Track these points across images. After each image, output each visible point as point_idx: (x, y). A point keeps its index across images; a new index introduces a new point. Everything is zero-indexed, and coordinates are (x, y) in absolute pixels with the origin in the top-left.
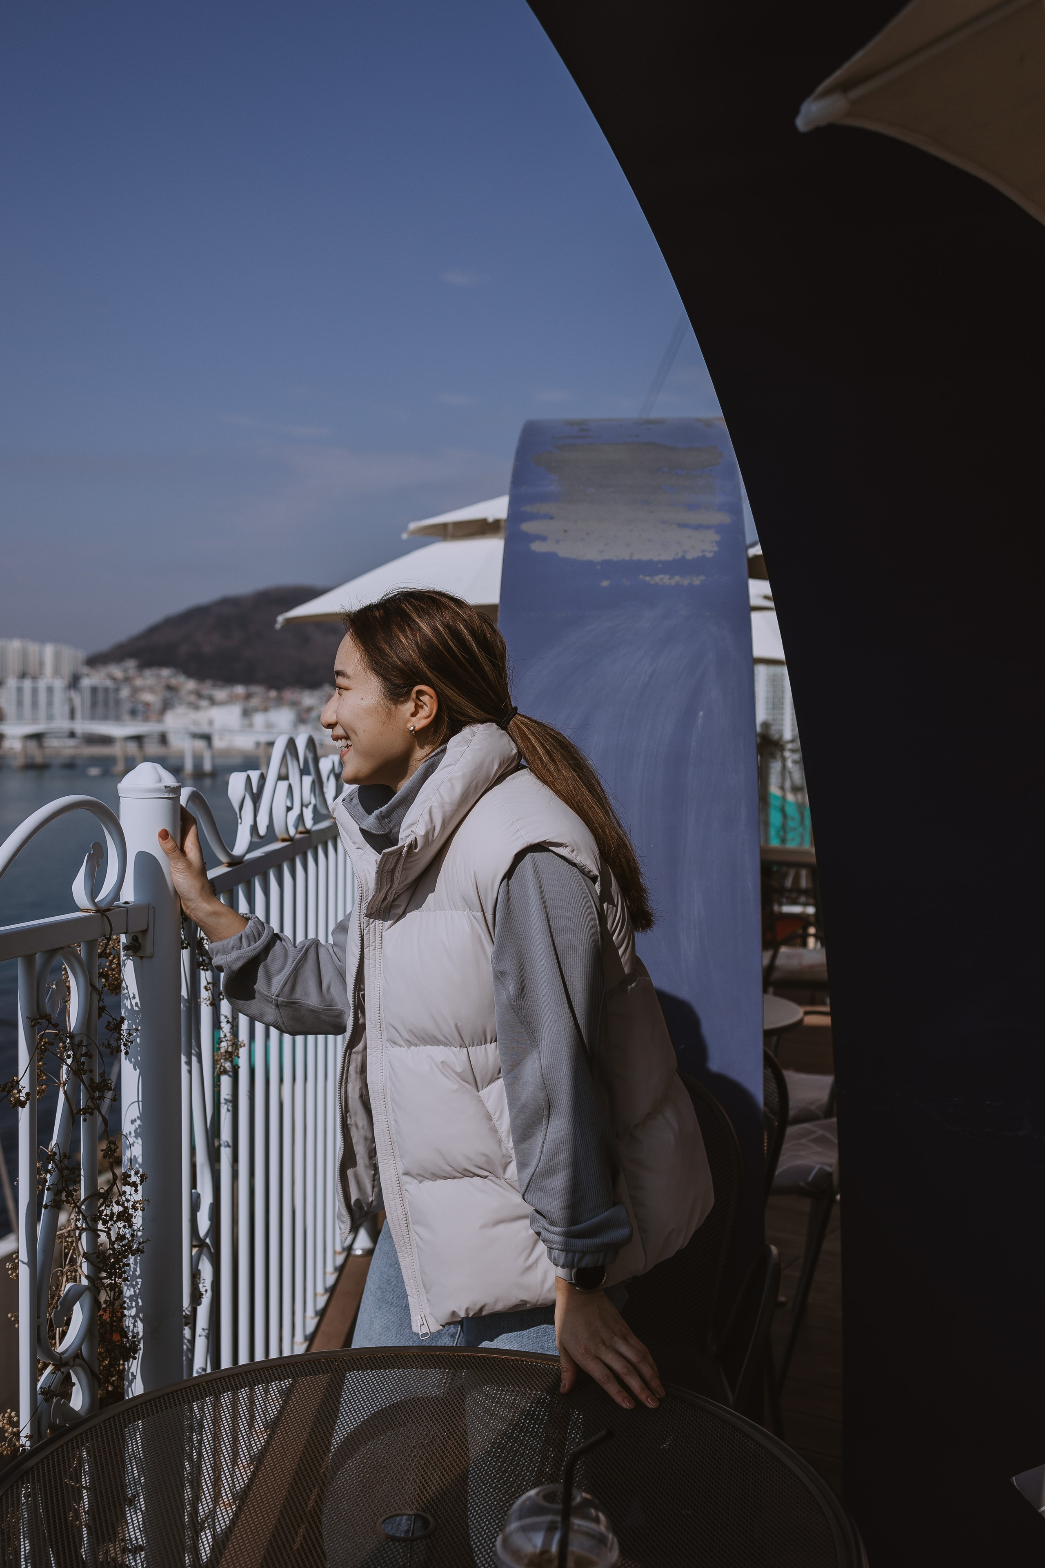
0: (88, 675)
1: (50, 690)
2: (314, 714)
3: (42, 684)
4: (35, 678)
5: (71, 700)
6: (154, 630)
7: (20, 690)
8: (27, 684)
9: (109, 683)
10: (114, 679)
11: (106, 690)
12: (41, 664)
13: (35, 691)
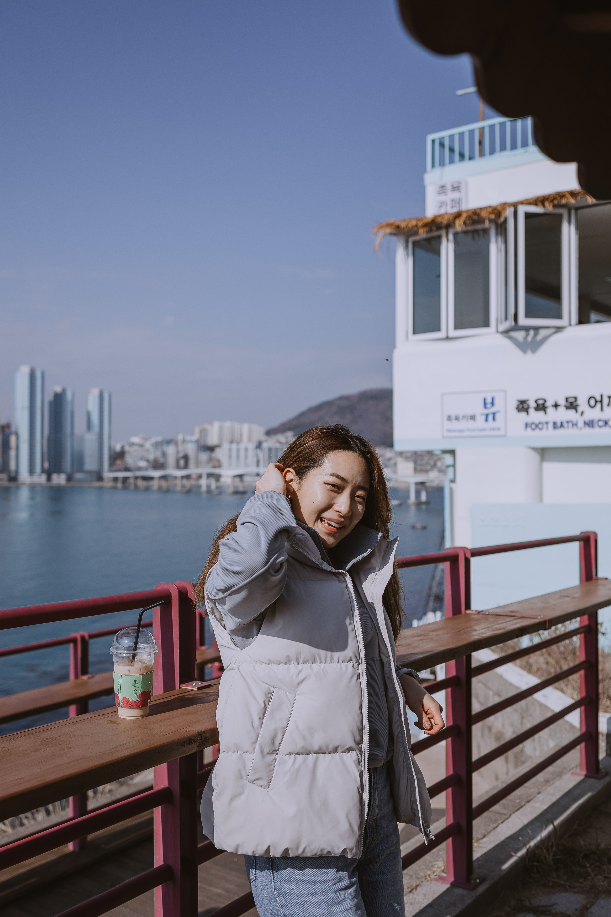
0: (266, 441)
1: (246, 449)
2: (392, 462)
3: (242, 446)
4: (238, 443)
5: (257, 455)
6: (302, 415)
7: (230, 450)
8: (234, 446)
9: (278, 445)
10: (280, 443)
11: (277, 449)
12: (241, 435)
13: (238, 450)
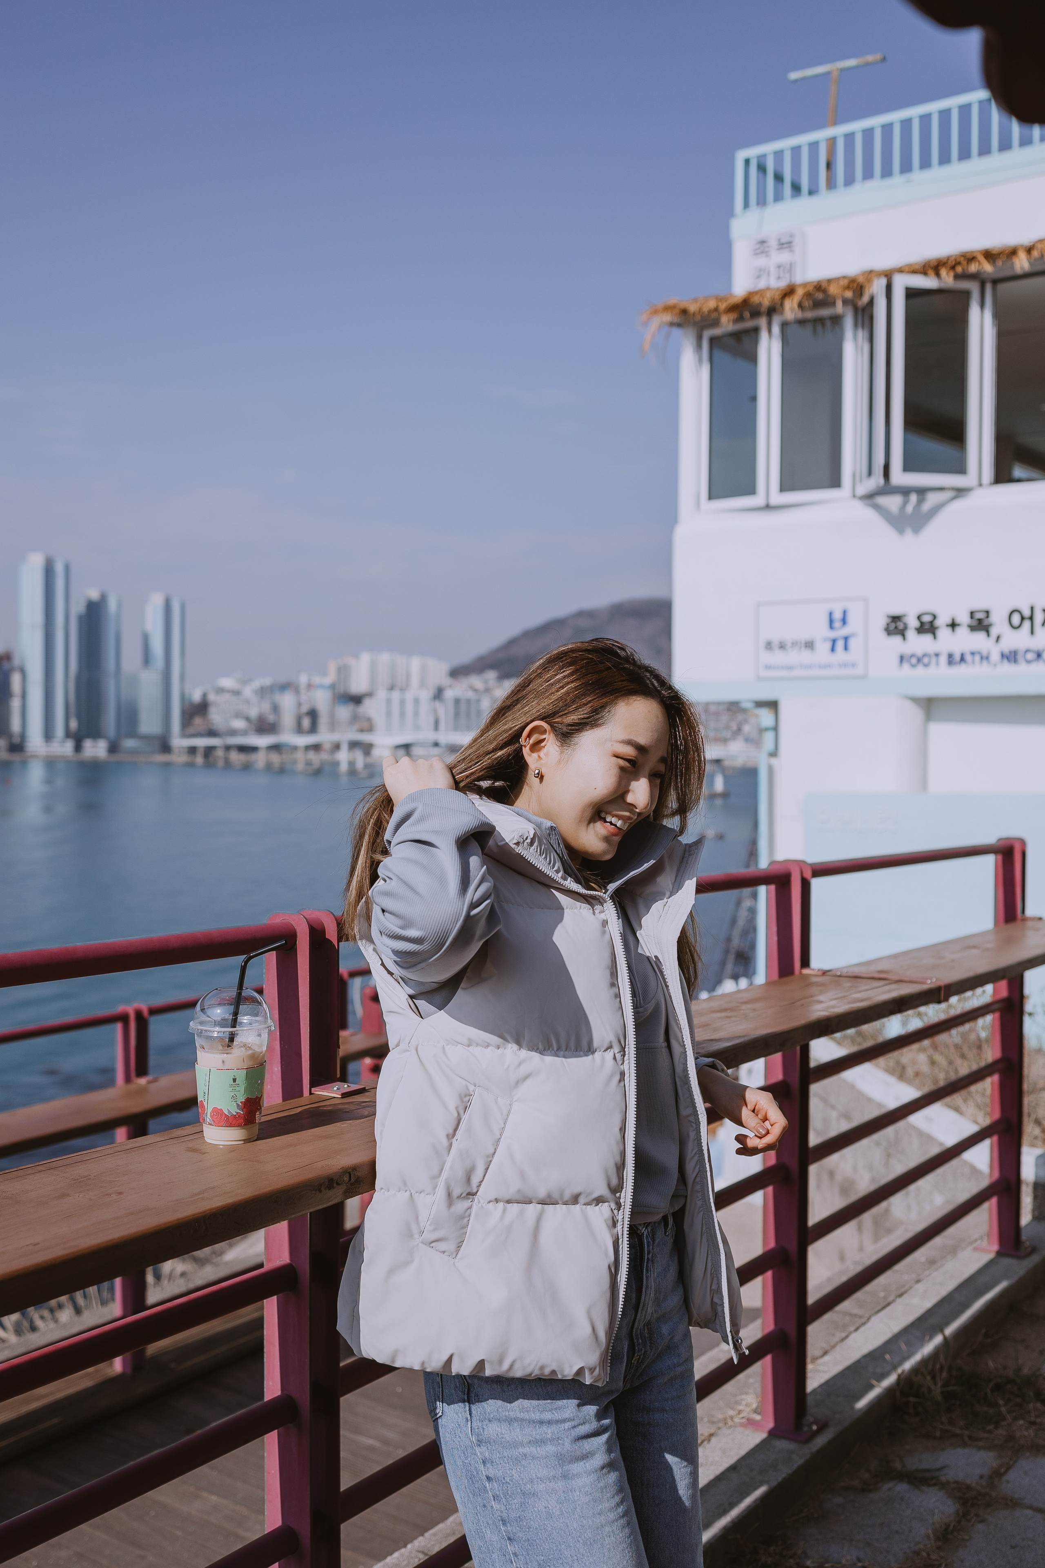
0: (450, 686)
1: (417, 701)
3: (409, 696)
4: (402, 690)
5: (435, 711)
6: (512, 642)
7: (389, 701)
8: (396, 695)
9: (470, 695)
10: (476, 690)
11: (469, 701)
12: (408, 676)
13: (402, 702)
